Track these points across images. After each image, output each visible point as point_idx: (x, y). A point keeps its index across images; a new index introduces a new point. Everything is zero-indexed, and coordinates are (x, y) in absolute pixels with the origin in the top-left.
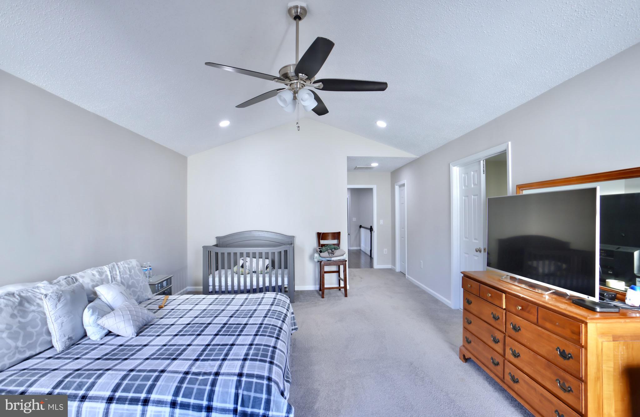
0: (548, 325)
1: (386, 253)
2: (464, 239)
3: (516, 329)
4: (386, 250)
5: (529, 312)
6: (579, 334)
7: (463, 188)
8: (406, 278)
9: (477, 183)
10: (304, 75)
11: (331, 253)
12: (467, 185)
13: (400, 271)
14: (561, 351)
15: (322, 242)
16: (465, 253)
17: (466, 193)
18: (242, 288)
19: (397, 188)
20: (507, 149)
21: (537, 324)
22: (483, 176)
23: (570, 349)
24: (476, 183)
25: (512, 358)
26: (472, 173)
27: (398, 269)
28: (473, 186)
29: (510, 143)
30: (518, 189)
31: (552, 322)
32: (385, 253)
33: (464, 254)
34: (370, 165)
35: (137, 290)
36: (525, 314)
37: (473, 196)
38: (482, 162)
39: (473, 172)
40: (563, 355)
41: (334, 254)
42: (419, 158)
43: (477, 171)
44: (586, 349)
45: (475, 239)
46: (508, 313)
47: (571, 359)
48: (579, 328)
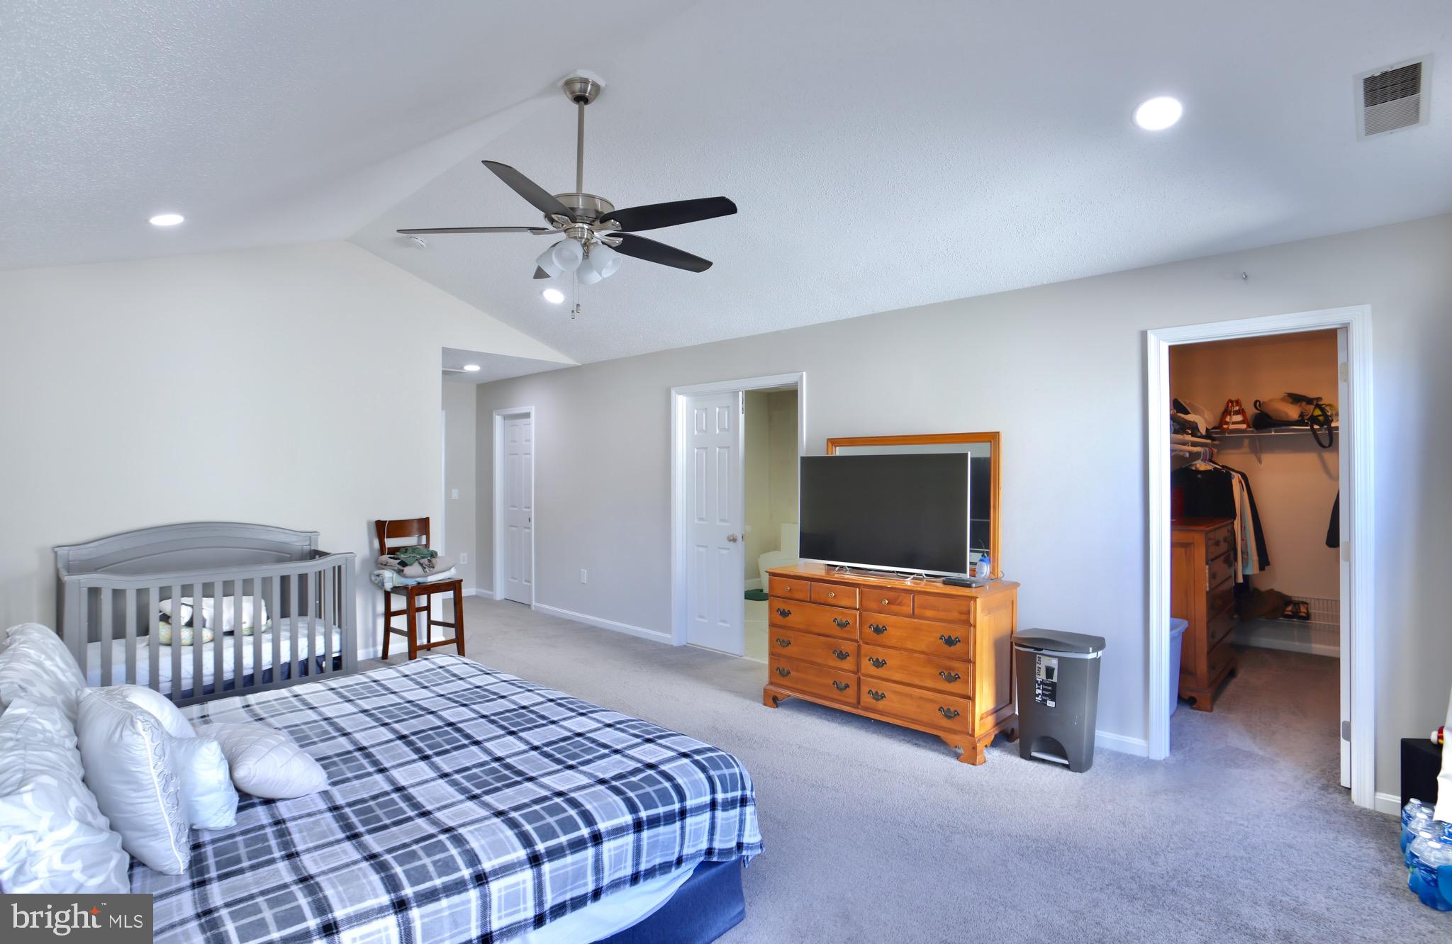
0: (929, 613)
1: (465, 563)
2: (696, 521)
3: (878, 630)
4: (465, 554)
5: (900, 604)
6: (968, 613)
7: (696, 433)
8: (533, 609)
9: (728, 426)
10: (618, 223)
11: (429, 567)
12: (704, 428)
13: (503, 598)
14: (946, 638)
15: (391, 543)
16: (698, 546)
17: (700, 444)
18: (208, 678)
19: (498, 420)
20: (799, 382)
21: (913, 615)
22: (742, 417)
23: (957, 632)
24: (726, 427)
25: (873, 670)
26: (717, 409)
27: (499, 593)
28: (717, 432)
29: (804, 373)
30: (830, 444)
31: (933, 608)
32: (462, 563)
33: (696, 547)
34: (462, 368)
36: (894, 608)
37: (717, 449)
38: (741, 393)
39: (719, 407)
40: (950, 642)
41: (434, 567)
42: (578, 367)
43: (728, 407)
44: (975, 627)
45: (722, 520)
46: (864, 613)
47: (958, 643)
48: (969, 606)
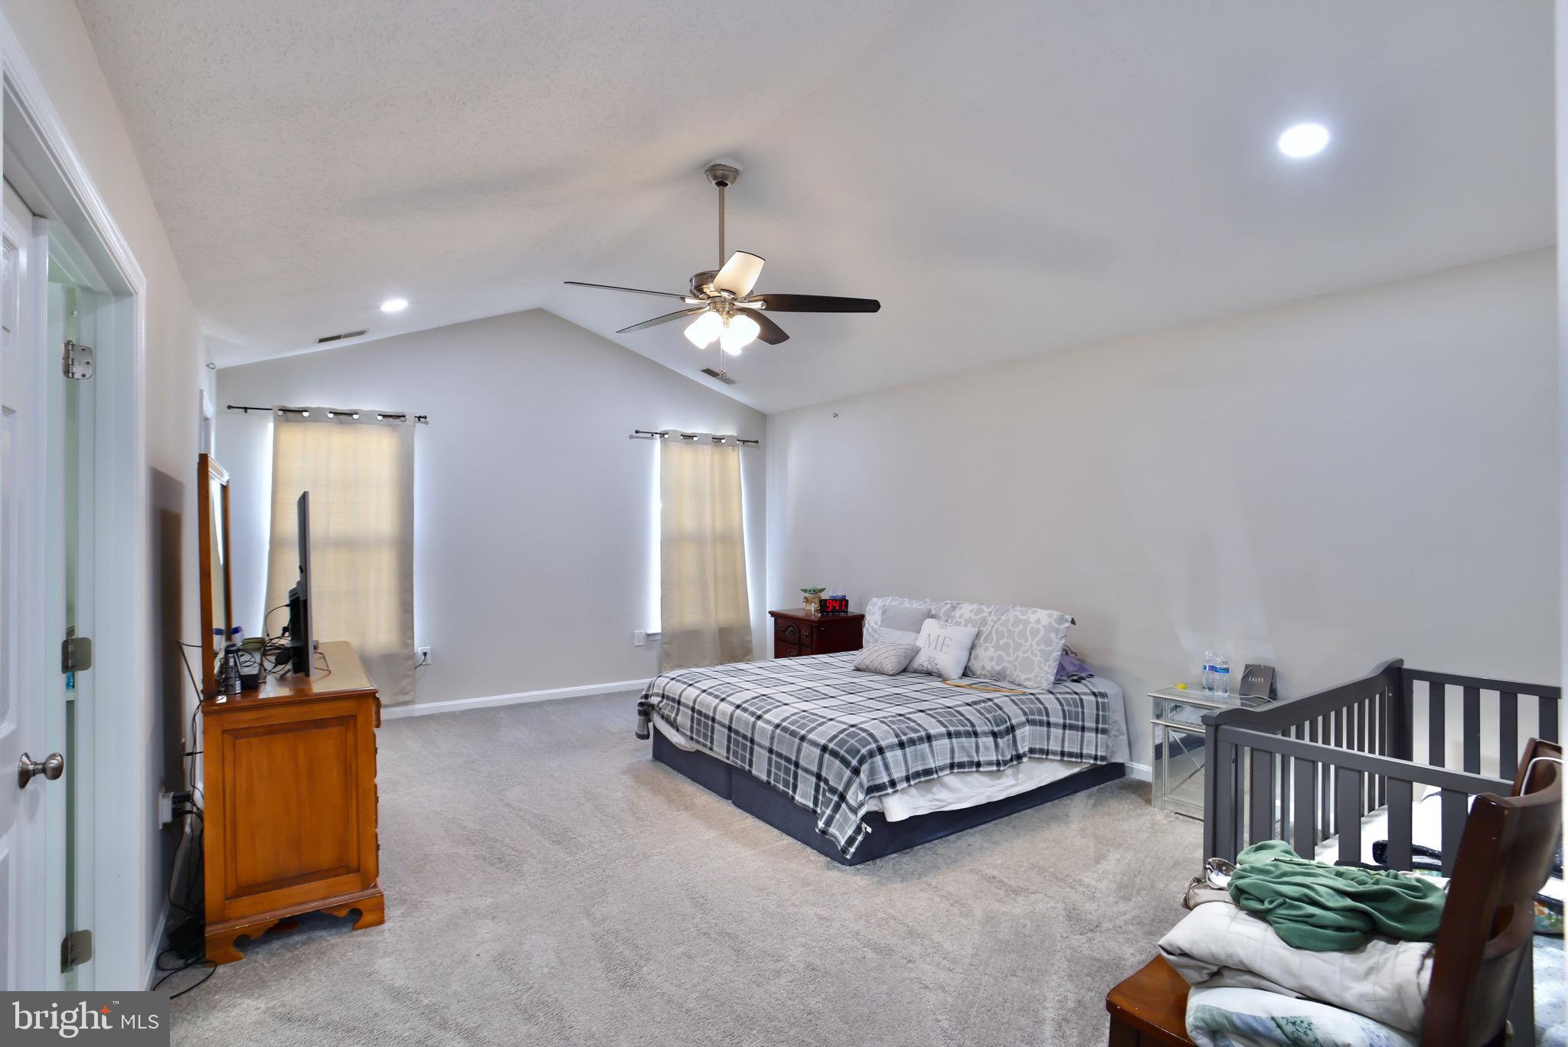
35: (1007, 659)
